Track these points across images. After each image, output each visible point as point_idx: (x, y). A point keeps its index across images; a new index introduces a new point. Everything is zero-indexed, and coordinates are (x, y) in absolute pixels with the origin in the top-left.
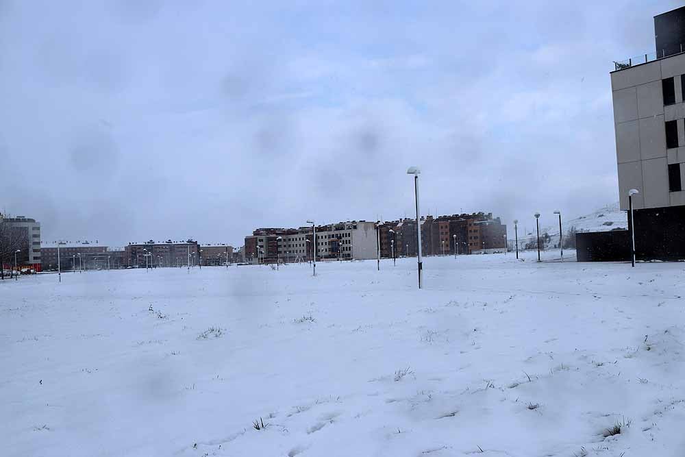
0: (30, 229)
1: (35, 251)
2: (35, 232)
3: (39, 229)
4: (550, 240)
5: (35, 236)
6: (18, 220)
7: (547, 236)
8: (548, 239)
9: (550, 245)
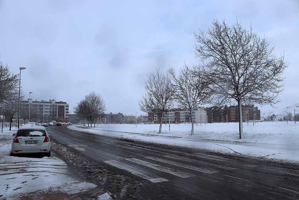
0: (65, 106)
1: (66, 115)
2: (67, 108)
3: (68, 106)
4: (275, 117)
5: (67, 109)
6: (61, 103)
7: (274, 115)
8: (274, 117)
9: (276, 119)
